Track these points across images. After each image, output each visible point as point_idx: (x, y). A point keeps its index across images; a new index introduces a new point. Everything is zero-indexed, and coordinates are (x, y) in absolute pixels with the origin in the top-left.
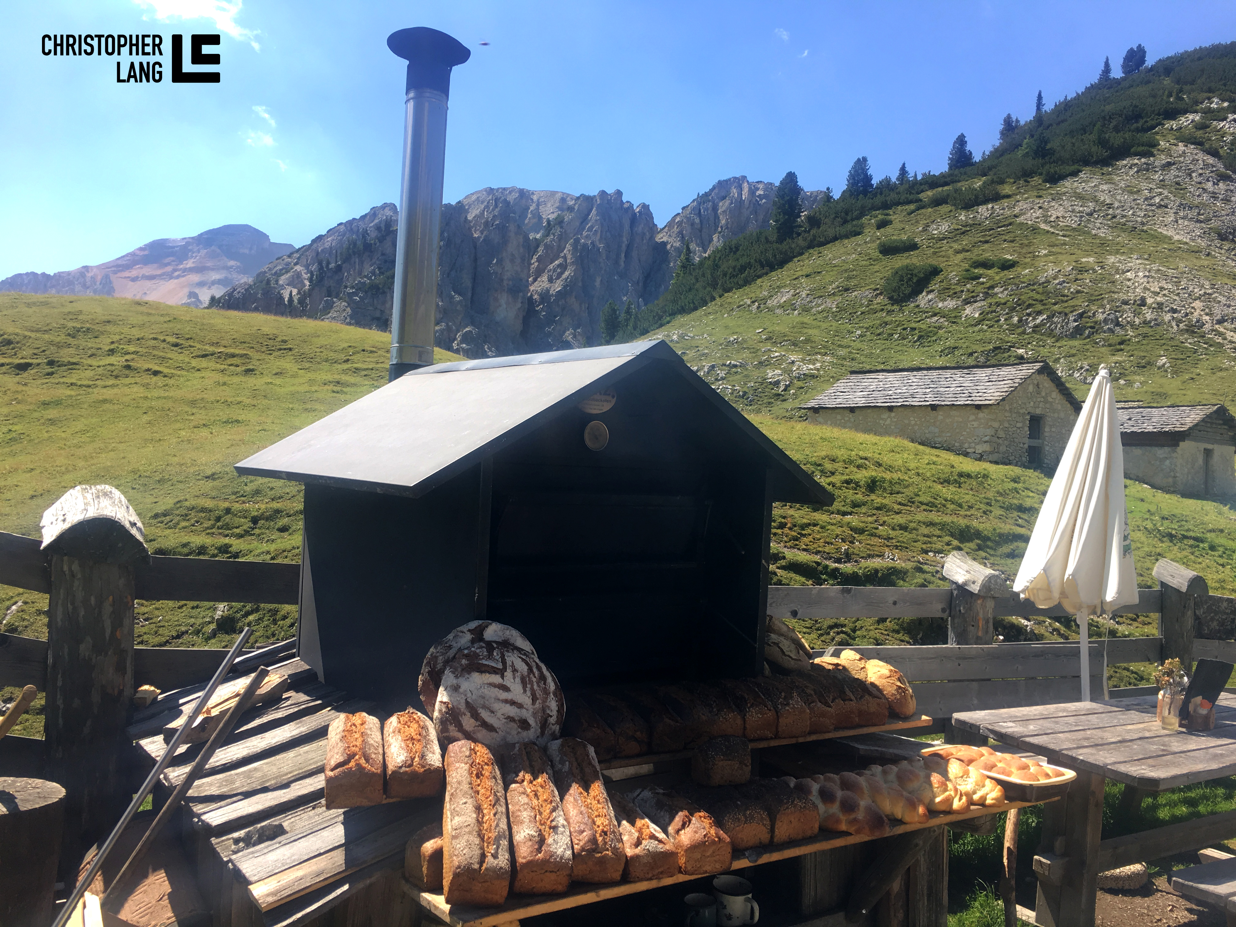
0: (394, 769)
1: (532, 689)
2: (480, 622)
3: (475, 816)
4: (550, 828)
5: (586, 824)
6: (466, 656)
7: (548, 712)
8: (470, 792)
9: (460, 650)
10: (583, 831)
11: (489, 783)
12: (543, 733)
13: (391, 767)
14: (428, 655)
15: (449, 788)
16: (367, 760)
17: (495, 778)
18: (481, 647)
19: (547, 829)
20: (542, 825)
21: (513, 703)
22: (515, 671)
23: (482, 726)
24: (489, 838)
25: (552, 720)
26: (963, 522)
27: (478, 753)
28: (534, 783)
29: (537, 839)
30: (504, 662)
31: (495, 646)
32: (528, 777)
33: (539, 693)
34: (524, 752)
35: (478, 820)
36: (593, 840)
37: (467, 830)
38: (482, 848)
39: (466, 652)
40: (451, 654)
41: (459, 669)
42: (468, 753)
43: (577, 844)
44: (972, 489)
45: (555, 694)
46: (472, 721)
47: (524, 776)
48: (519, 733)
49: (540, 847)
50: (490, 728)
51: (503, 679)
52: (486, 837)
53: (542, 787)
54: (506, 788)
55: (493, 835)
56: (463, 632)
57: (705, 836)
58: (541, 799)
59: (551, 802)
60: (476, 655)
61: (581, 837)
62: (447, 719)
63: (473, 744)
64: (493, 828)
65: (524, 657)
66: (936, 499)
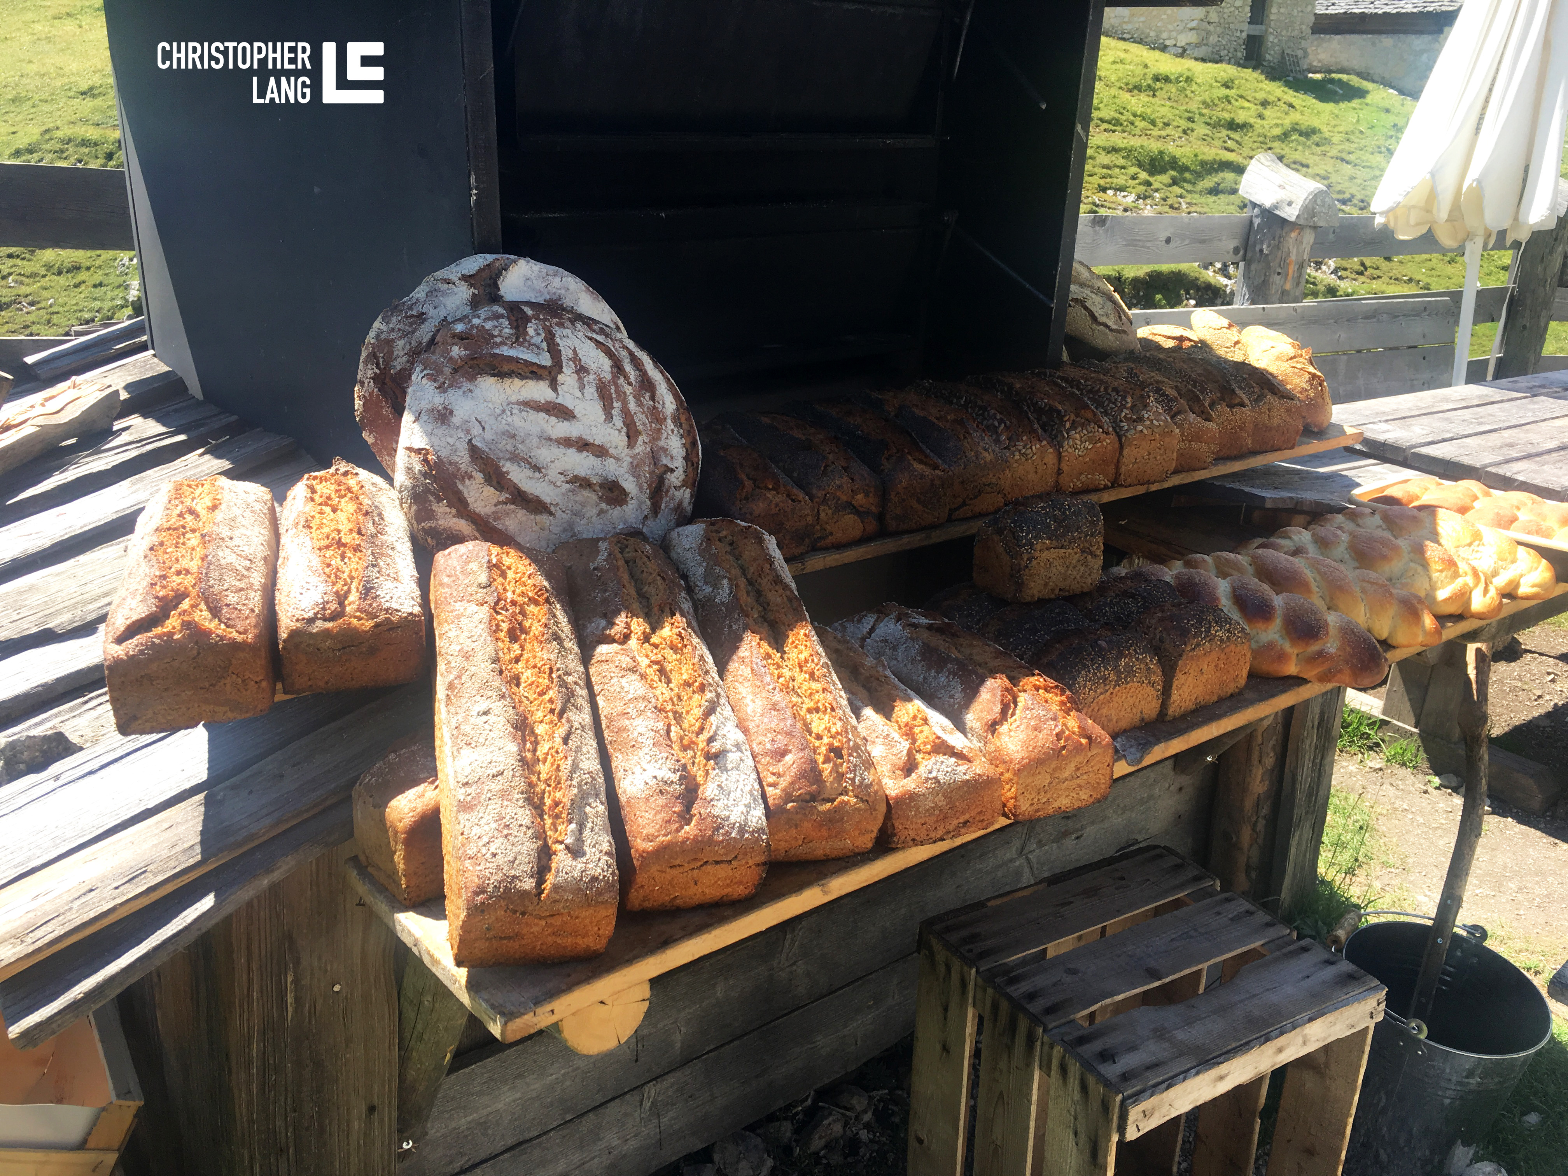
0: (294, 625)
1: (626, 413)
2: (490, 258)
3: (513, 748)
4: (708, 757)
5: (789, 734)
6: (462, 338)
7: (665, 461)
8: (497, 682)
9: (445, 322)
10: (783, 753)
11: (546, 654)
12: (655, 509)
13: (287, 623)
14: (371, 337)
15: (441, 667)
16: (215, 612)
17: (556, 637)
18: (497, 317)
19: (700, 759)
20: (685, 748)
21: (583, 445)
22: (581, 370)
23: (513, 502)
24: (557, 804)
25: (675, 478)
26: (1154, 146)
27: (510, 574)
28: (655, 639)
29: (678, 788)
30: (554, 350)
31: (529, 312)
32: (638, 626)
33: (641, 420)
34: (621, 563)
35: (522, 760)
36: (811, 773)
37: (495, 786)
38: (540, 835)
39: (459, 327)
40: (425, 332)
41: (447, 370)
42: (483, 578)
43: (774, 785)
44: (1170, 99)
45: (676, 420)
46: (489, 491)
47: (628, 626)
48: (601, 512)
49: (688, 807)
50: (535, 505)
51: (555, 389)
52: (548, 802)
53: (673, 647)
54: (586, 659)
55: (566, 795)
56: (449, 282)
57: (1059, 736)
58: (676, 680)
59: (702, 688)
60: (487, 337)
61: (780, 768)
62: (427, 491)
63: (495, 550)
64: (563, 775)
65: (600, 338)
66: (1121, 113)
